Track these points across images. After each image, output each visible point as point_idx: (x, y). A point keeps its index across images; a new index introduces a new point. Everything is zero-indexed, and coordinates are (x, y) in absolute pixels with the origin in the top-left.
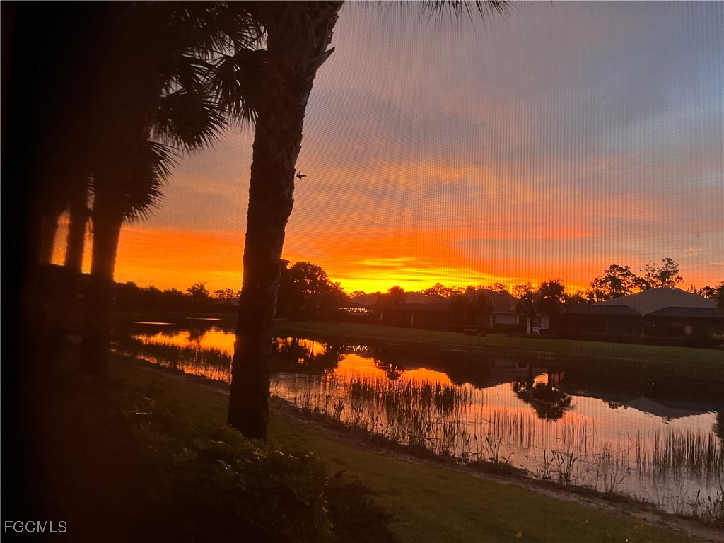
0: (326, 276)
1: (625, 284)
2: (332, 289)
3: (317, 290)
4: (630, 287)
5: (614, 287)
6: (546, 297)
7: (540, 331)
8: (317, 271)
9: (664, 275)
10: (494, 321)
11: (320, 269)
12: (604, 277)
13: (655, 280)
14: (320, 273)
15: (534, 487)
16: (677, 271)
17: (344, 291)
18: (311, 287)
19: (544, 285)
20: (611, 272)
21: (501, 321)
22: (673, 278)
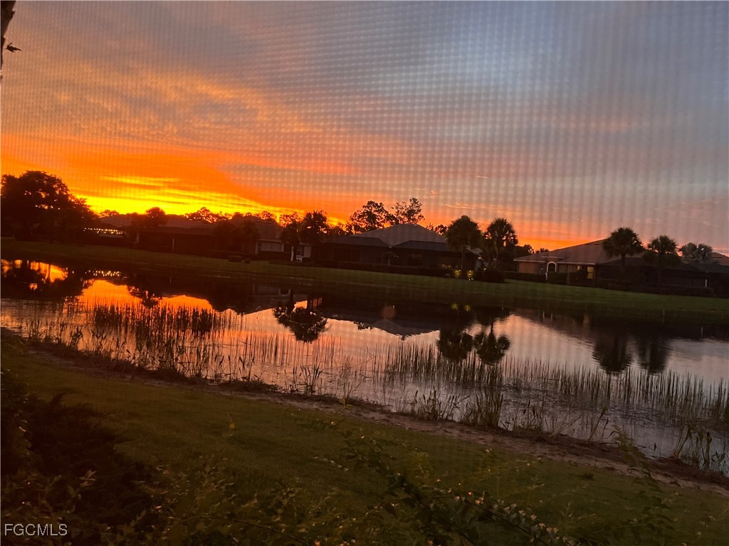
0: (67, 190)
1: (379, 219)
2: (75, 205)
3: (56, 205)
4: (383, 222)
5: (370, 222)
6: (309, 227)
7: (303, 259)
8: (54, 183)
9: (410, 213)
10: (259, 249)
11: (60, 181)
12: (362, 212)
13: (402, 217)
14: (59, 186)
15: (282, 400)
16: (420, 211)
17: (91, 209)
18: (46, 201)
19: (309, 215)
20: (368, 207)
21: (265, 248)
22: (416, 216)
